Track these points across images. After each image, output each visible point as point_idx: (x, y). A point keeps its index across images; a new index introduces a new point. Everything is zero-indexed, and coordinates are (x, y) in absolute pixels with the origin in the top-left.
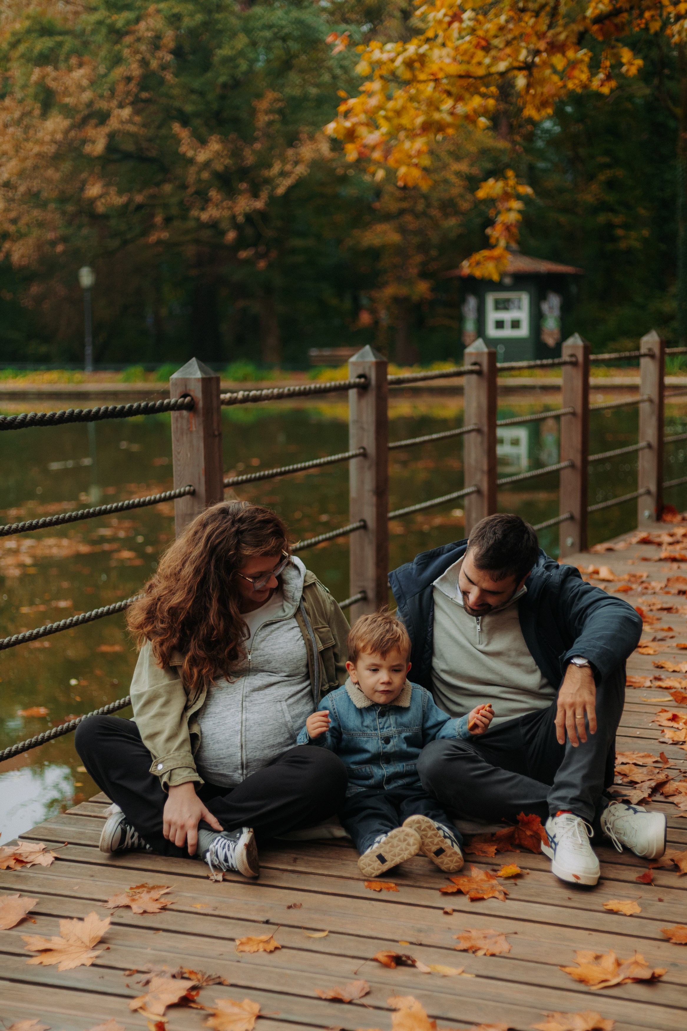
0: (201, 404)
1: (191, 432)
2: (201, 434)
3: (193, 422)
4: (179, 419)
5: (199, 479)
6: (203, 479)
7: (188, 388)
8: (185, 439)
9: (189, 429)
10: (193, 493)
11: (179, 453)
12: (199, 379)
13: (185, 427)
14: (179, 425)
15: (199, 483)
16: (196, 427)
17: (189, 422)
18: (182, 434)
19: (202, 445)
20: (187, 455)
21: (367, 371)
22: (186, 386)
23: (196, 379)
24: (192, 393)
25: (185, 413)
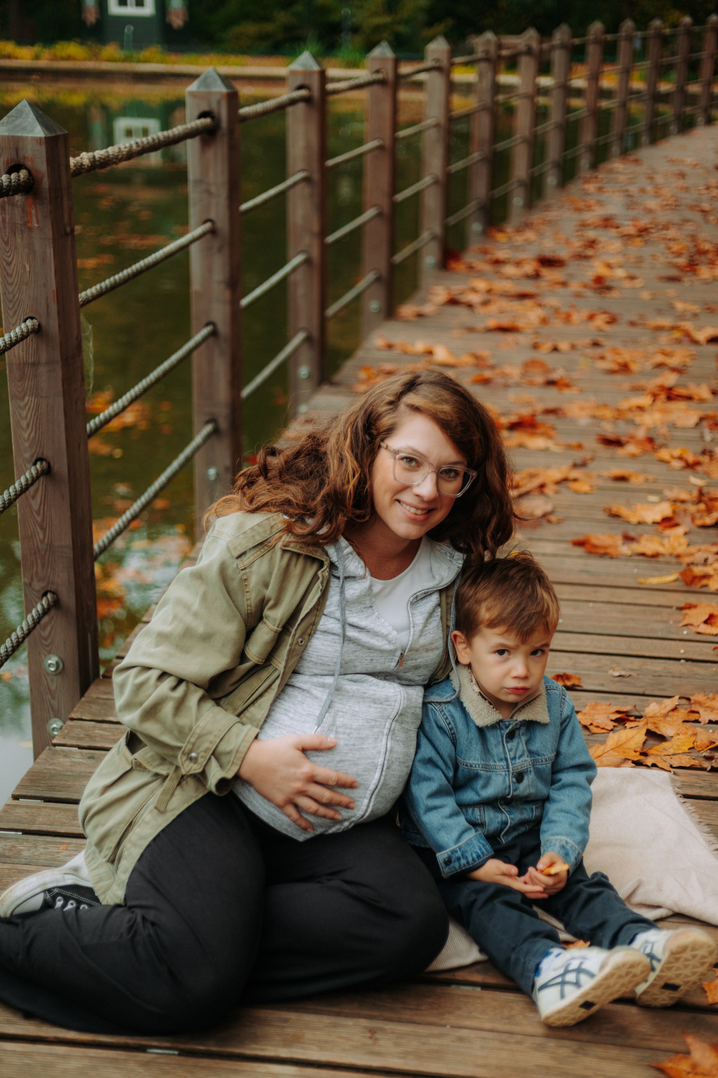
0: (46, 183)
1: (30, 229)
2: (49, 232)
3: (33, 212)
4: (7, 207)
5: (48, 307)
6: (54, 308)
7: (21, 154)
8: (19, 240)
9: (25, 224)
10: (38, 331)
11: (9, 264)
12: (40, 138)
13: (18, 221)
14: (7, 217)
15: (48, 313)
16: (38, 223)
17: (24, 211)
18: (14, 232)
19: (50, 252)
20: (25, 267)
21: (214, 107)
22: (17, 150)
23: (33, 138)
24: (29, 164)
25: (18, 198)
